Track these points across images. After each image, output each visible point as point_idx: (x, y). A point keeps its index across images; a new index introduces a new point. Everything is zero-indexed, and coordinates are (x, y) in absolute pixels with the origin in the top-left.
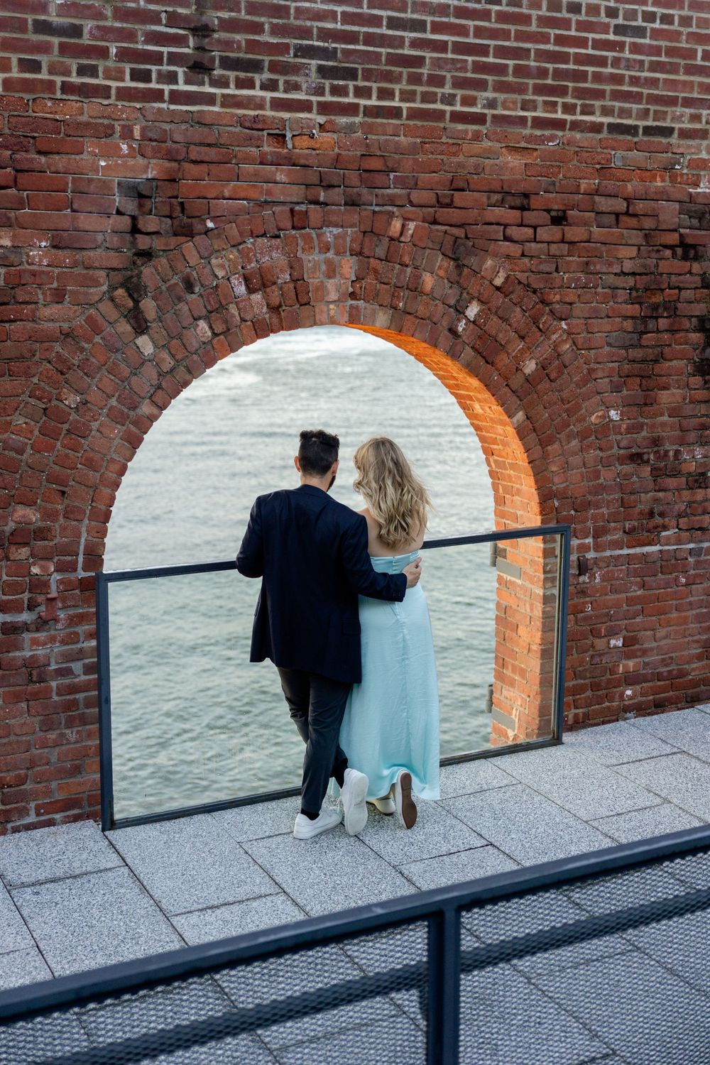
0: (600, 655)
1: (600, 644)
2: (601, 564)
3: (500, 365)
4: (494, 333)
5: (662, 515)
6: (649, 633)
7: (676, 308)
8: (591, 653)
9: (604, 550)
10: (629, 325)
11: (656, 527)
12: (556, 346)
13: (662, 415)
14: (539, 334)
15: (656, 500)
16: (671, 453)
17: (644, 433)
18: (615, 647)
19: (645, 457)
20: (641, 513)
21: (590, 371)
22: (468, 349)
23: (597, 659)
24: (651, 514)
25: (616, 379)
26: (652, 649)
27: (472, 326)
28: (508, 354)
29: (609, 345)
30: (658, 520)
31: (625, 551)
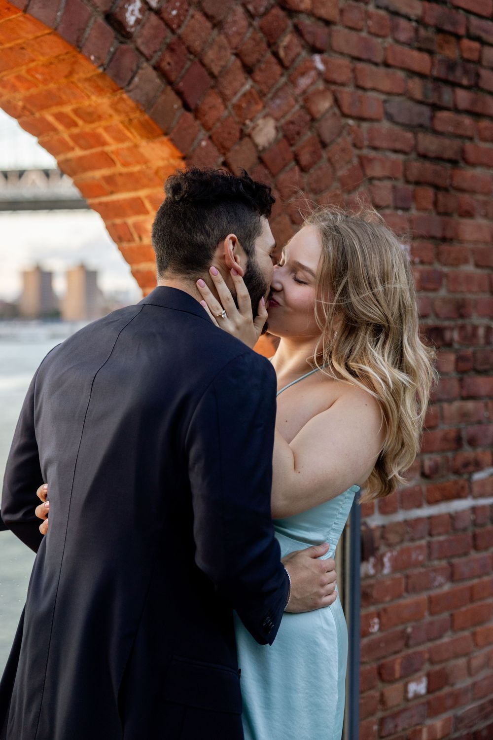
0: (395, 716)
1: (393, 693)
2: (393, 538)
3: (210, 117)
4: (197, 45)
5: (472, 442)
6: (462, 661)
7: (478, 75)
8: (380, 714)
9: (394, 511)
10: (416, 87)
11: (466, 465)
12: (307, 100)
13: (466, 261)
14: (277, 69)
15: (464, 416)
16: (481, 332)
17: (443, 292)
18: (417, 696)
19: (448, 335)
20: (445, 439)
21: (363, 162)
22: (147, 70)
23: (389, 726)
24: (458, 441)
25: (400, 184)
26: (465, 691)
27: (154, 19)
28: (225, 99)
29: (390, 117)
30: (468, 452)
31: (426, 511)
